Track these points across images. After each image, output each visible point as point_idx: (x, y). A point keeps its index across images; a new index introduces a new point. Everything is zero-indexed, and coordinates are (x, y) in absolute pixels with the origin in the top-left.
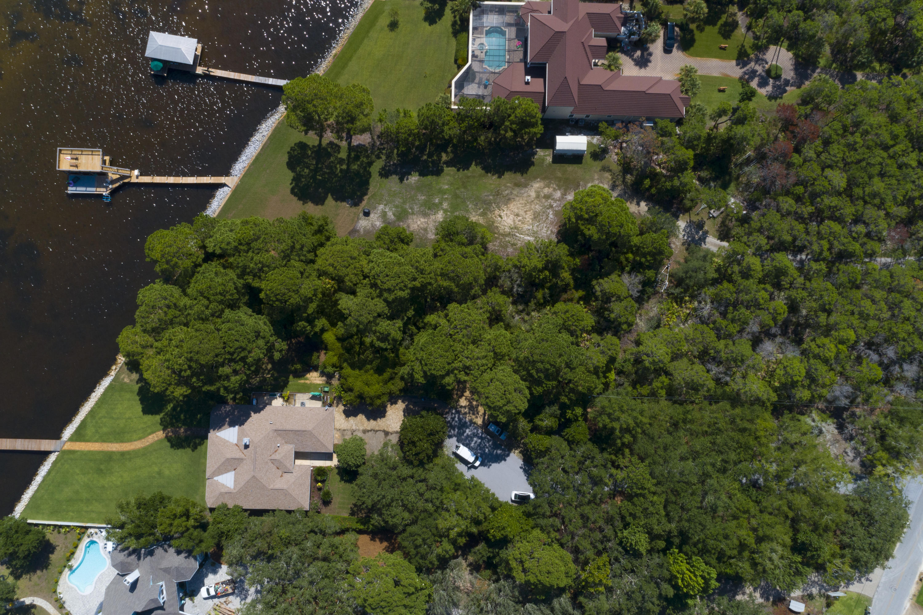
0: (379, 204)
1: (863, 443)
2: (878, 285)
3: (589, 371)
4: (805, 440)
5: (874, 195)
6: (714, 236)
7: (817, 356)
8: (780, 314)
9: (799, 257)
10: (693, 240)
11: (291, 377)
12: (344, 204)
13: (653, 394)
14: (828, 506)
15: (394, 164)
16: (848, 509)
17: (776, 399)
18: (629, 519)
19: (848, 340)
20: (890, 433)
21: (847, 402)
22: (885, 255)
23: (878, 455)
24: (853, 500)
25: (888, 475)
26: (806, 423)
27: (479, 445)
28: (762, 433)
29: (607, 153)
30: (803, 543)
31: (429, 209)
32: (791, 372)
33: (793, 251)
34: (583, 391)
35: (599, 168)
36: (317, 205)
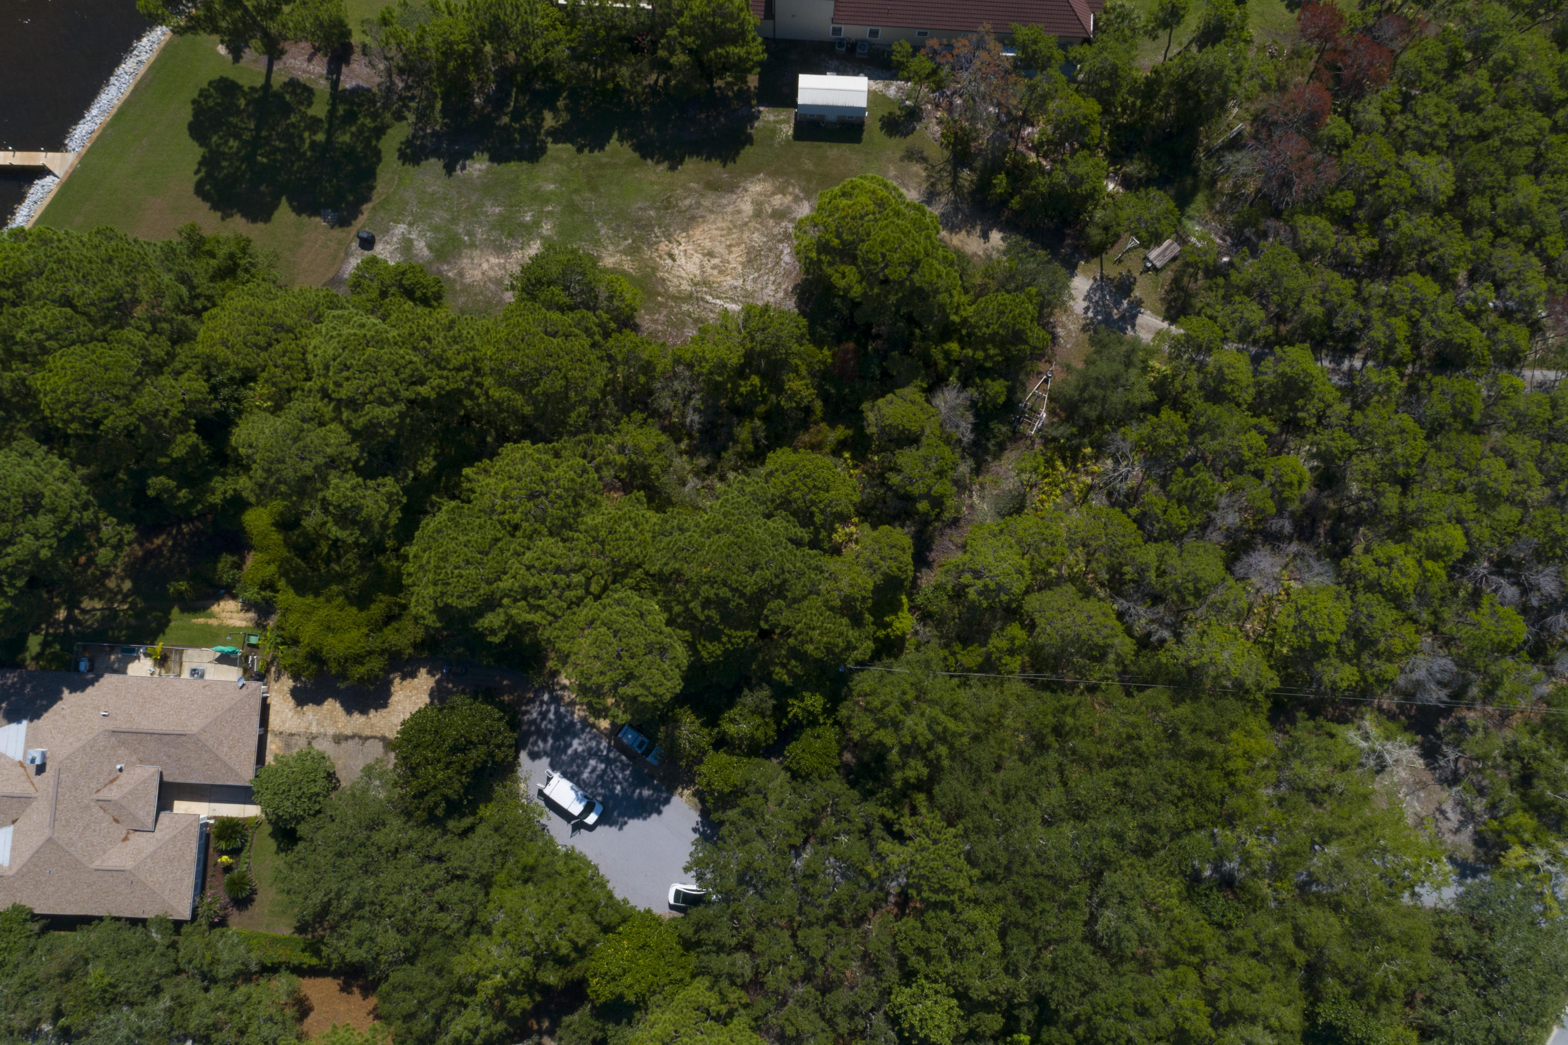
0: (397, 222)
1: (1481, 792)
2: (1522, 423)
3: (832, 609)
4: (1339, 782)
5: (1520, 215)
6: (1155, 312)
7: (1373, 587)
8: (1291, 484)
9: (1346, 365)
10: (1108, 320)
11: (175, 611)
12: (317, 219)
13: (989, 665)
14: (1390, 939)
15: (434, 134)
16: (1441, 944)
17: (1276, 684)
18: (915, 961)
19: (1448, 549)
20: (1542, 768)
21: (1443, 694)
22: (1542, 363)
23: (1513, 820)
24: (1452, 925)
25: (1536, 869)
26: (1348, 743)
27: (600, 777)
28: (1239, 764)
29: (920, 119)
30: (1329, 1026)
31: (510, 235)
32: (1311, 621)
33: (1334, 349)
34: (819, 655)
35: (898, 155)
36: (254, 221)
